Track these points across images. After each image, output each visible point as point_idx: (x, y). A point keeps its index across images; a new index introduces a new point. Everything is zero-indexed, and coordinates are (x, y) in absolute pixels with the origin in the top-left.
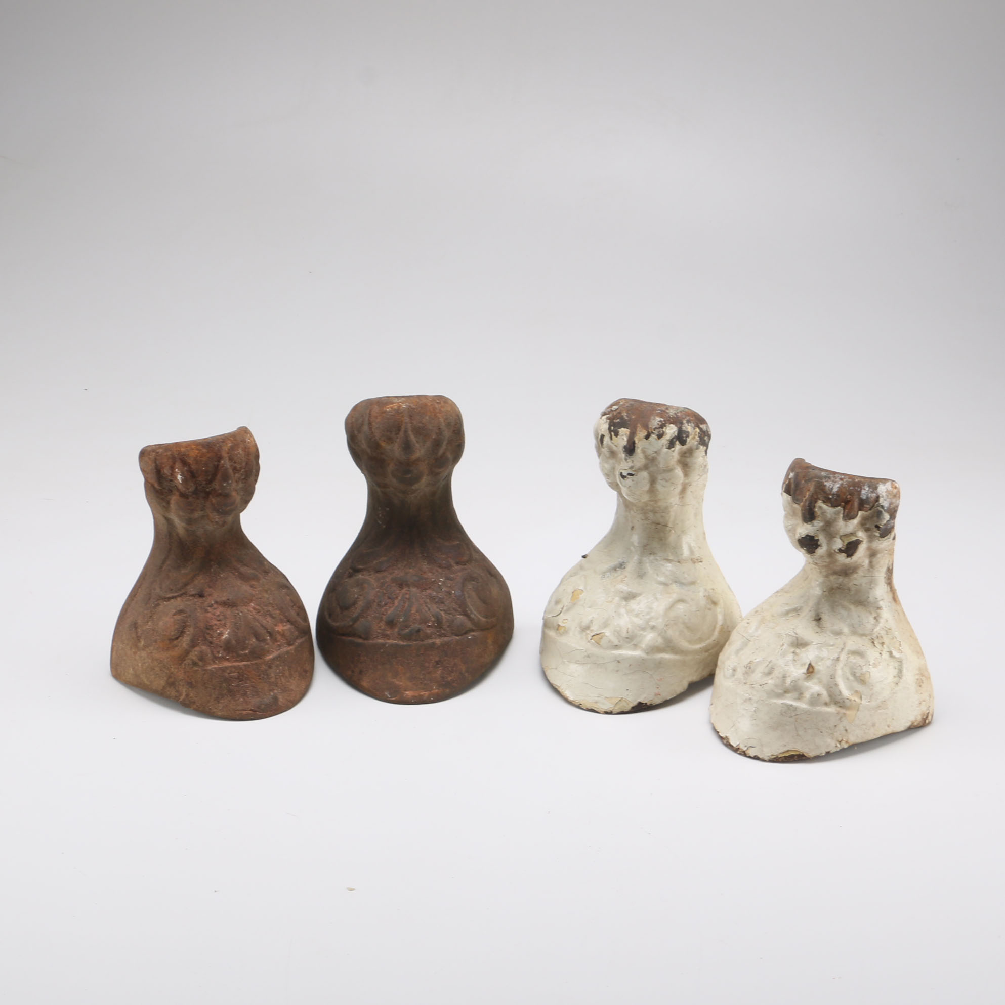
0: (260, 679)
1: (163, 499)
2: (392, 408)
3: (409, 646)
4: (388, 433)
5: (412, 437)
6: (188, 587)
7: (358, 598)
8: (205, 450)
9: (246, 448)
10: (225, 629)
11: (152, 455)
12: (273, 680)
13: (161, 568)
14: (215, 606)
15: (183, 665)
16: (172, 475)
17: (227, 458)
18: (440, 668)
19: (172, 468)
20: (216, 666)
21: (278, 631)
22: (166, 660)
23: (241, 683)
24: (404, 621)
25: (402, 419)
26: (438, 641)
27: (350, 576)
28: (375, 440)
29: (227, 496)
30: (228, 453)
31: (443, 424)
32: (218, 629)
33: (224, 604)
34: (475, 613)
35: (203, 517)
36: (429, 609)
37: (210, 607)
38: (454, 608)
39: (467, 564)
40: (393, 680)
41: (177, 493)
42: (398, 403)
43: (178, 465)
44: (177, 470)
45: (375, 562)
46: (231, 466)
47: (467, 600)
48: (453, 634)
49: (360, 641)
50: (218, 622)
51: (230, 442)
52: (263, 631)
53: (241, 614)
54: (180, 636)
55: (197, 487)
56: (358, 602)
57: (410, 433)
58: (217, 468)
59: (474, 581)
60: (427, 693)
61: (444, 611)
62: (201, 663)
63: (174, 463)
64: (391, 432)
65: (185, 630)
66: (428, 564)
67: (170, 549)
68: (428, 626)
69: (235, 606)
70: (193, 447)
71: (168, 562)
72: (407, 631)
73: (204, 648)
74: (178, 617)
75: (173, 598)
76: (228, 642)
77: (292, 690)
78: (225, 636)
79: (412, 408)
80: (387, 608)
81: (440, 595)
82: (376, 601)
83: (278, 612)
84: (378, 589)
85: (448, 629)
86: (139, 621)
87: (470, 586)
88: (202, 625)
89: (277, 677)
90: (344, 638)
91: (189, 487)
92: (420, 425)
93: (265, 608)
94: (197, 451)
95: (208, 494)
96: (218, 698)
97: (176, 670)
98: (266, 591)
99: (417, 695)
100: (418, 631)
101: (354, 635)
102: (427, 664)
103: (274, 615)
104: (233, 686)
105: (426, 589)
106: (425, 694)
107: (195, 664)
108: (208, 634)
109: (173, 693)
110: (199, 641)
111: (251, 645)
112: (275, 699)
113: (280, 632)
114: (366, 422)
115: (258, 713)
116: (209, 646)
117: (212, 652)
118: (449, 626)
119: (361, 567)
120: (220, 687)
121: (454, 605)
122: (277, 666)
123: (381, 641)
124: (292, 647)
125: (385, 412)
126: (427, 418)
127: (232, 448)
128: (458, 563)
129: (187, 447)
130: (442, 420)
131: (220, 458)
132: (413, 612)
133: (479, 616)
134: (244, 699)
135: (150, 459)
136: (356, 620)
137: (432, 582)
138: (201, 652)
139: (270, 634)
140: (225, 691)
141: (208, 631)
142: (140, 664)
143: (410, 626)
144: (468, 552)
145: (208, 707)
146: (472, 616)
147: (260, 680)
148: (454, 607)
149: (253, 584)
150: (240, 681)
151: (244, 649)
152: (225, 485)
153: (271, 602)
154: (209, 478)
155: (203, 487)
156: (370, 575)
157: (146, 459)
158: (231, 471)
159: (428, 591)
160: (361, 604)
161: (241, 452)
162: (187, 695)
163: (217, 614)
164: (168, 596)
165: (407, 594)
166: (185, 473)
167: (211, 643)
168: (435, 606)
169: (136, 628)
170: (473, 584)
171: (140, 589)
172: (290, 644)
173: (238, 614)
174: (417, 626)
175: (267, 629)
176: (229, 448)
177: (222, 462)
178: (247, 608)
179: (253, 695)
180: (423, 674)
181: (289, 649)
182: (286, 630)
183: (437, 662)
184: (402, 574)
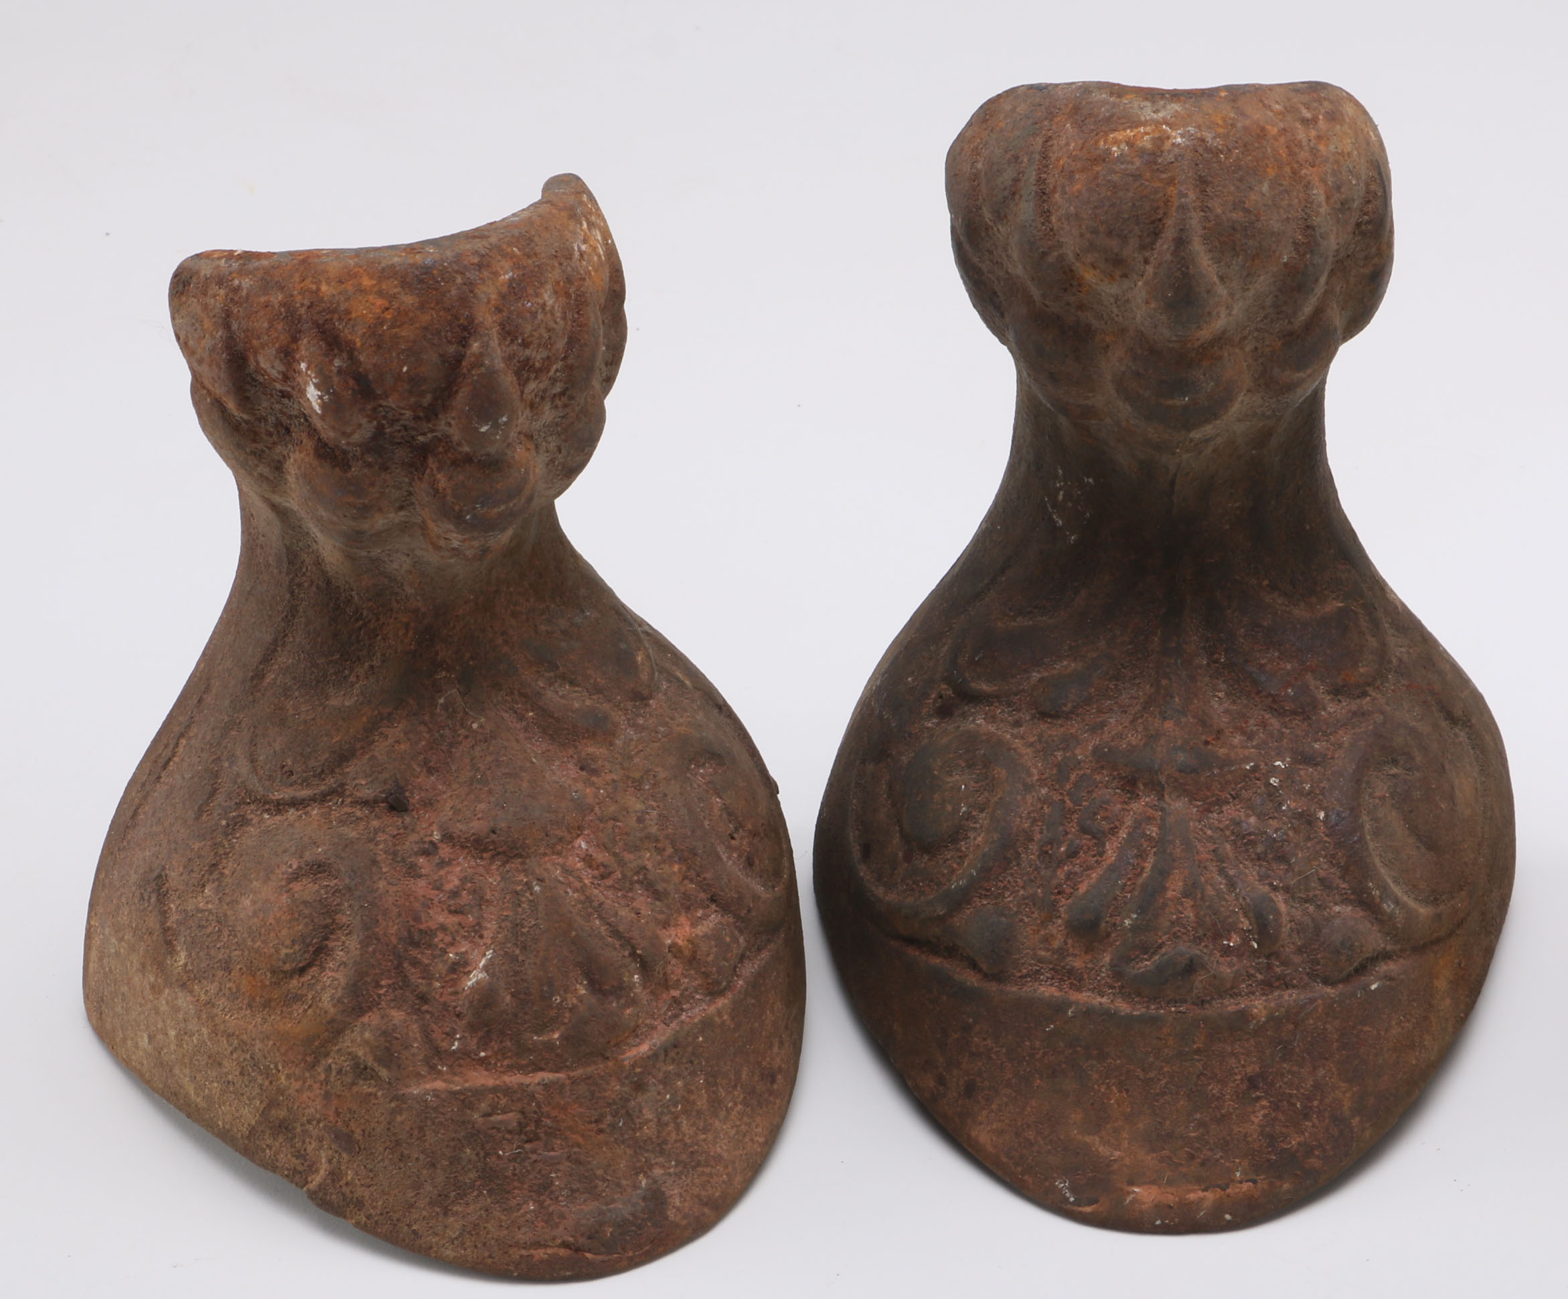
0: (601, 1131)
1: (259, 455)
2: (1130, 143)
3: (1154, 1021)
4: (1114, 243)
5: (1205, 264)
6: (351, 769)
7: (969, 816)
8: (409, 300)
9: (569, 280)
10: (477, 945)
11: (215, 296)
12: (648, 1131)
13: (259, 676)
14: (445, 851)
15: (320, 1069)
16: (286, 378)
17: (495, 331)
18: (1264, 1103)
19: (287, 355)
20: (439, 1085)
21: (673, 945)
22: (258, 1045)
23: (528, 1146)
24: (1134, 929)
25: (1171, 190)
26: (1259, 1006)
27: (945, 711)
28: (1061, 258)
29: (494, 465)
30: (499, 310)
31: (1324, 209)
32: (452, 944)
33: (478, 846)
34: (1397, 890)
35: (405, 527)
36: (1232, 885)
37: (425, 853)
38: (1322, 881)
39: (1370, 690)
40: (1088, 1139)
41: (309, 444)
42: (1158, 123)
43: (307, 347)
44: (303, 366)
45: (1036, 676)
46: (509, 358)
47: (1372, 845)
48: (1313, 976)
49: (972, 979)
50: (454, 919)
51: (507, 264)
52: (615, 954)
53: (537, 888)
54: (309, 965)
55: (380, 429)
56: (972, 835)
57: (1197, 246)
58: (453, 367)
59: (1395, 762)
60: (1210, 1197)
61: (1287, 889)
62: (384, 1073)
63: (295, 340)
64: (1124, 239)
65: (331, 944)
66: (1228, 695)
67: (293, 611)
68: (1227, 951)
69: (519, 856)
70: (367, 282)
71: (284, 659)
72: (1146, 965)
73: (398, 1016)
74: (307, 889)
75: (295, 803)
76: (486, 997)
77: (718, 1159)
78: (476, 977)
79: (1208, 150)
80: (1077, 869)
81: (1273, 829)
82: (1037, 837)
83: (676, 868)
84: (1044, 791)
85: (1297, 959)
86: (175, 877)
87: (1381, 788)
88: (392, 929)
89: (666, 1118)
90: (912, 952)
91: (349, 430)
92: (1237, 216)
93: (628, 857)
94: (380, 302)
95: (424, 452)
96: (443, 1196)
97: (297, 1085)
98: (638, 784)
99: (1171, 1199)
100: (1191, 967)
101: (951, 952)
102: (1214, 1089)
103: (660, 887)
104: (499, 1157)
105: (1220, 802)
106: (1204, 1198)
107: (361, 1071)
108: (415, 963)
109: (286, 1158)
110: (382, 992)
111: (572, 1010)
112: (656, 1198)
113: (680, 950)
114: (1029, 187)
115: (588, 1255)
116: (418, 1011)
117: (426, 1034)
118: (1299, 950)
119: (985, 687)
120: (455, 1160)
121: (1322, 867)
122: (666, 1081)
123: (1048, 991)
124: (721, 1002)
125: (1103, 158)
126: (1265, 188)
127: (515, 290)
128: (1337, 692)
129: (341, 282)
130: (1318, 193)
131: (466, 331)
132: (1170, 894)
133: (1412, 904)
134: (541, 1204)
135: (205, 307)
136: (959, 900)
137: (1246, 775)
138: (384, 1033)
139: (645, 967)
140: (473, 1175)
141: (414, 952)
142: (172, 1033)
143: (1160, 947)
144: (1373, 642)
145: (409, 1226)
146: (1388, 907)
147: (601, 1137)
148: (1322, 874)
149: (594, 758)
150: (529, 1141)
151: (541, 1029)
152: (484, 429)
153: (654, 830)
154: (427, 400)
155: (405, 428)
156: (1017, 724)
157: (194, 305)
158: (508, 380)
159: (1231, 811)
160: (979, 841)
161: (550, 302)
162: (335, 1175)
163: (449, 887)
164: (277, 796)
165: (1150, 819)
166: (336, 379)
167: (423, 998)
168: (1251, 873)
169: (162, 897)
170: (1394, 776)
171: (183, 741)
172: (713, 991)
173: (529, 886)
174: (1186, 949)
175: (634, 948)
176: (504, 290)
177: (475, 346)
178: (561, 860)
179: (573, 1191)
180: (1202, 1124)
181: (712, 1009)
182: (706, 936)
183: (1252, 1082)
184: (1134, 738)
